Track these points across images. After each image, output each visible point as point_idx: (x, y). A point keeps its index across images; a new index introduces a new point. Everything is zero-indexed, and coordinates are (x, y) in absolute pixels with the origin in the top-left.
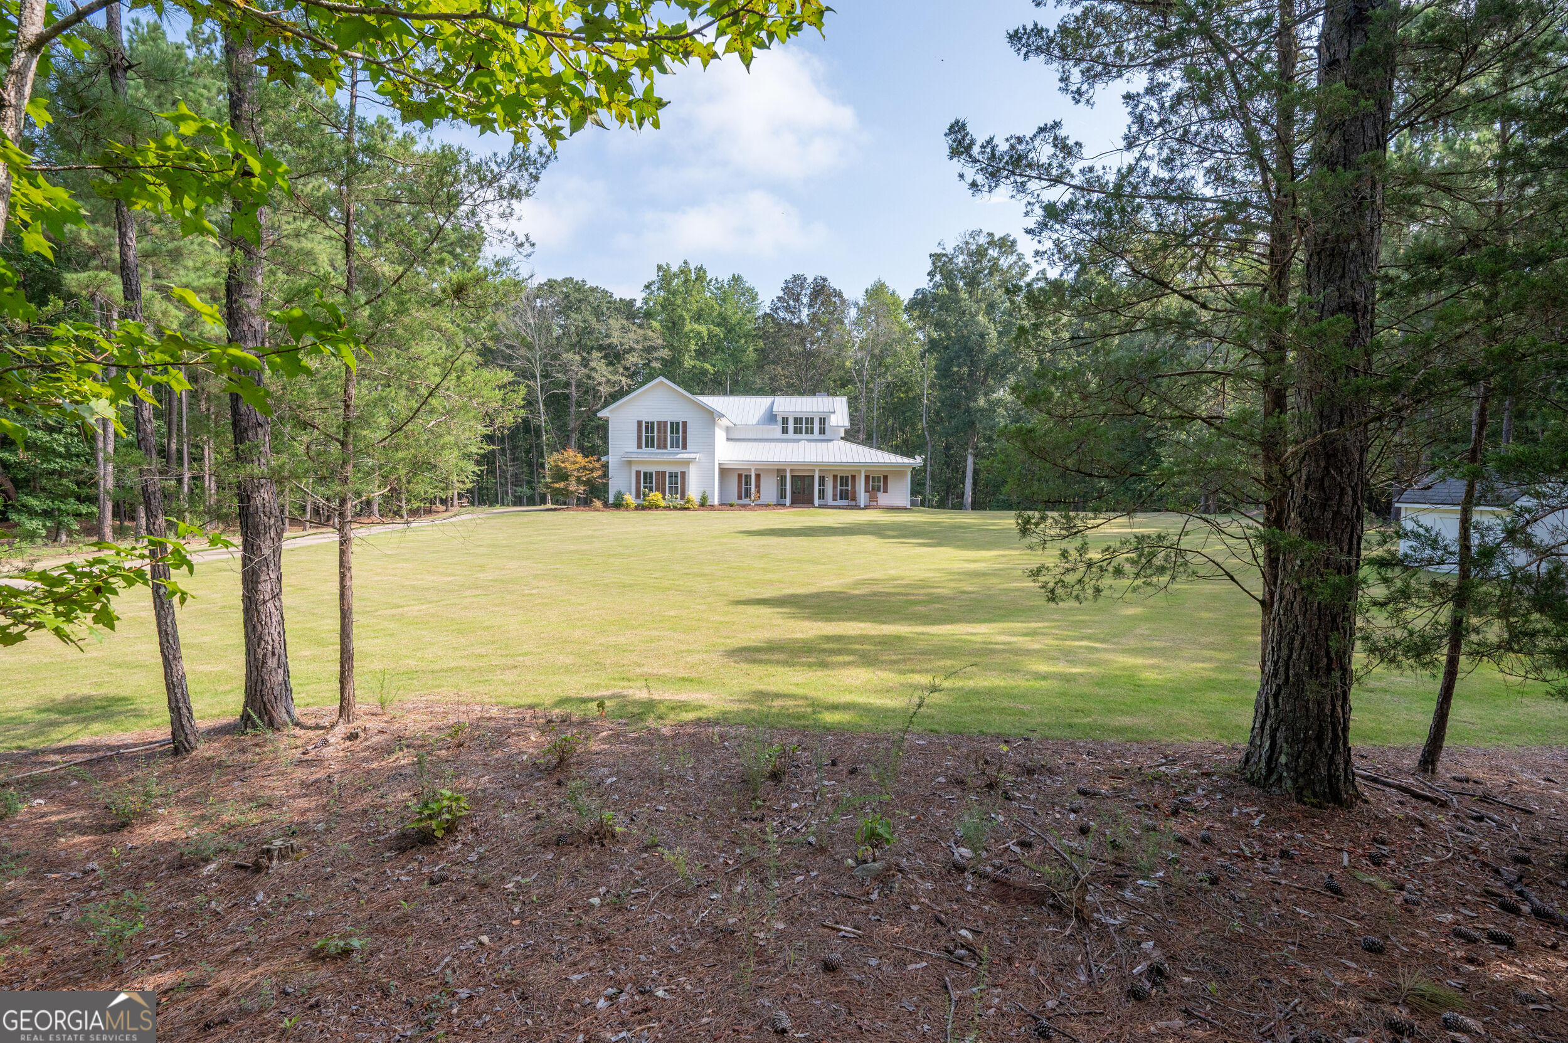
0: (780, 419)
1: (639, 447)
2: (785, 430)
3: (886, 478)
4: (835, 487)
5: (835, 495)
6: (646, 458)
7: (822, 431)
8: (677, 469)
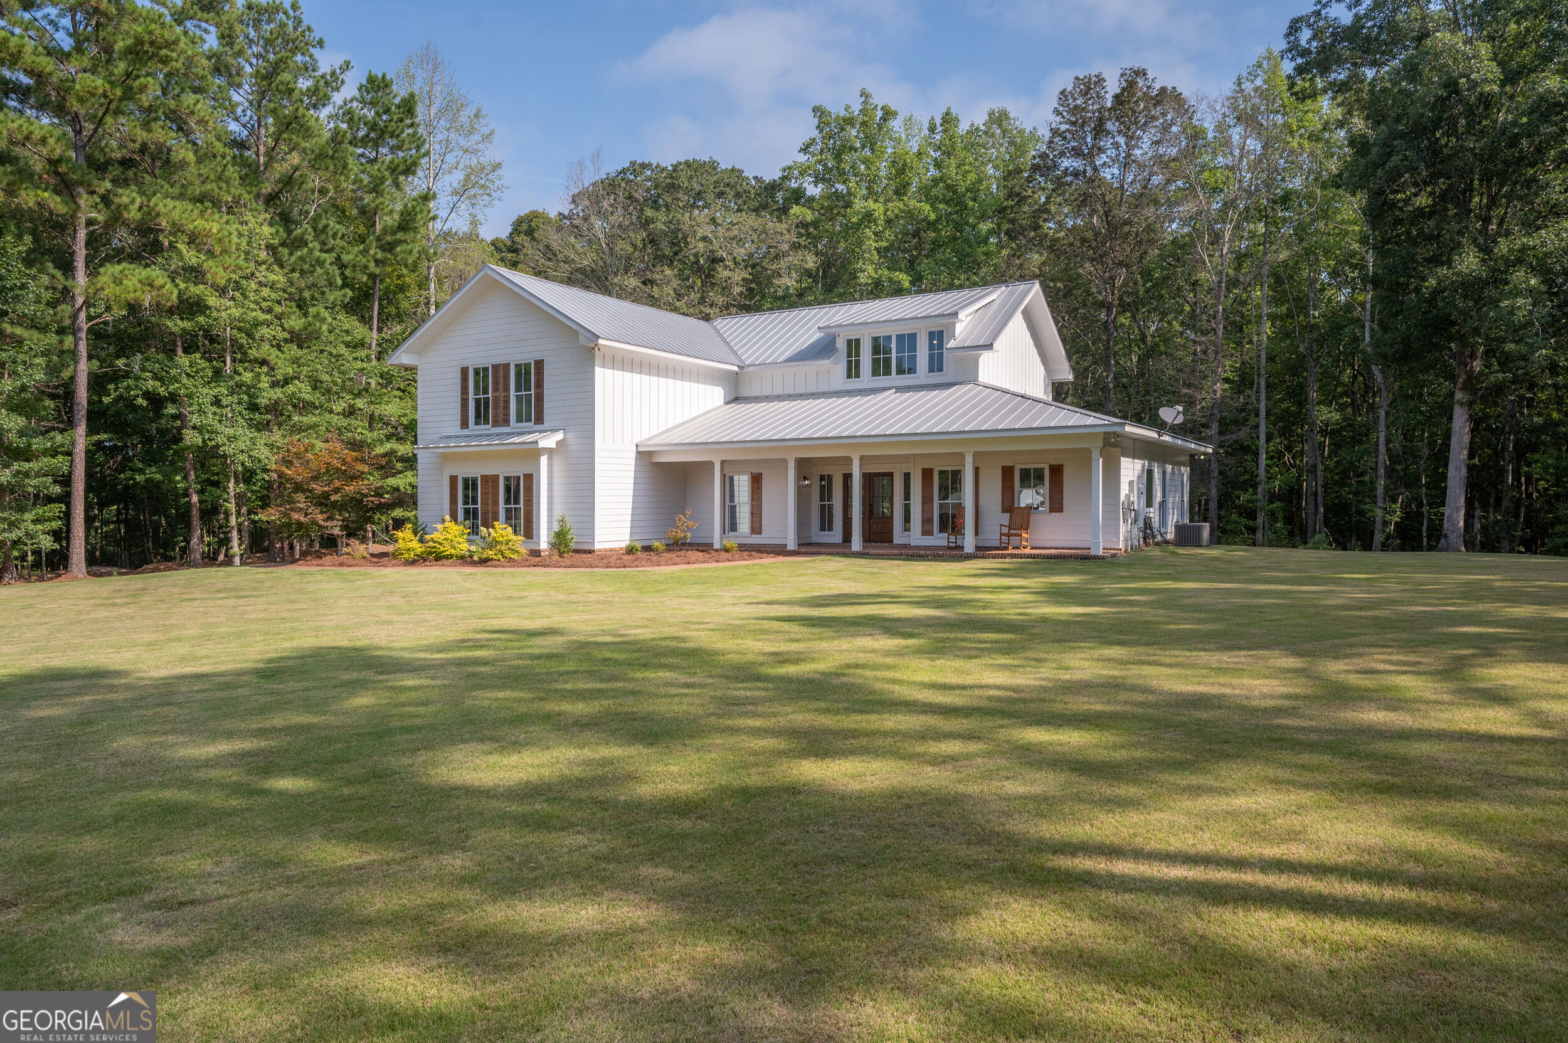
0: (841, 345)
1: (464, 424)
2: (853, 370)
3: (1057, 471)
4: (927, 500)
5: (927, 521)
6: (475, 446)
7: (936, 364)
8: (517, 470)
